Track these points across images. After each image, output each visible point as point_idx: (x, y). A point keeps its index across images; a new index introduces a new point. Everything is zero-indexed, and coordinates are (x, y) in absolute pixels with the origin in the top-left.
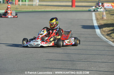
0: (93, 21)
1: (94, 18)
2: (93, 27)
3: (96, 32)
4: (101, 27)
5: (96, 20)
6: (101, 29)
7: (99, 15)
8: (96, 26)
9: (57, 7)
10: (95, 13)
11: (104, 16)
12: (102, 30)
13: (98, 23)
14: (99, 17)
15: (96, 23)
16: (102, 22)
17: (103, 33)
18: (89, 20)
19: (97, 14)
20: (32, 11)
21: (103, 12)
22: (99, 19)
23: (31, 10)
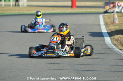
0: (100, 27)
1: (102, 22)
2: (100, 35)
3: (105, 41)
4: (111, 34)
5: (105, 25)
6: (112, 37)
7: (109, 18)
8: (105, 33)
9: (52, 8)
10: (103, 16)
11: (115, 20)
12: (114, 39)
13: (108, 28)
14: (108, 21)
15: (105, 29)
16: (113, 28)
17: (115, 42)
18: (95, 25)
19: (105, 16)
20: (18, 14)
21: (114, 15)
22: (108, 23)
23: (17, 12)
